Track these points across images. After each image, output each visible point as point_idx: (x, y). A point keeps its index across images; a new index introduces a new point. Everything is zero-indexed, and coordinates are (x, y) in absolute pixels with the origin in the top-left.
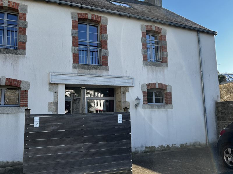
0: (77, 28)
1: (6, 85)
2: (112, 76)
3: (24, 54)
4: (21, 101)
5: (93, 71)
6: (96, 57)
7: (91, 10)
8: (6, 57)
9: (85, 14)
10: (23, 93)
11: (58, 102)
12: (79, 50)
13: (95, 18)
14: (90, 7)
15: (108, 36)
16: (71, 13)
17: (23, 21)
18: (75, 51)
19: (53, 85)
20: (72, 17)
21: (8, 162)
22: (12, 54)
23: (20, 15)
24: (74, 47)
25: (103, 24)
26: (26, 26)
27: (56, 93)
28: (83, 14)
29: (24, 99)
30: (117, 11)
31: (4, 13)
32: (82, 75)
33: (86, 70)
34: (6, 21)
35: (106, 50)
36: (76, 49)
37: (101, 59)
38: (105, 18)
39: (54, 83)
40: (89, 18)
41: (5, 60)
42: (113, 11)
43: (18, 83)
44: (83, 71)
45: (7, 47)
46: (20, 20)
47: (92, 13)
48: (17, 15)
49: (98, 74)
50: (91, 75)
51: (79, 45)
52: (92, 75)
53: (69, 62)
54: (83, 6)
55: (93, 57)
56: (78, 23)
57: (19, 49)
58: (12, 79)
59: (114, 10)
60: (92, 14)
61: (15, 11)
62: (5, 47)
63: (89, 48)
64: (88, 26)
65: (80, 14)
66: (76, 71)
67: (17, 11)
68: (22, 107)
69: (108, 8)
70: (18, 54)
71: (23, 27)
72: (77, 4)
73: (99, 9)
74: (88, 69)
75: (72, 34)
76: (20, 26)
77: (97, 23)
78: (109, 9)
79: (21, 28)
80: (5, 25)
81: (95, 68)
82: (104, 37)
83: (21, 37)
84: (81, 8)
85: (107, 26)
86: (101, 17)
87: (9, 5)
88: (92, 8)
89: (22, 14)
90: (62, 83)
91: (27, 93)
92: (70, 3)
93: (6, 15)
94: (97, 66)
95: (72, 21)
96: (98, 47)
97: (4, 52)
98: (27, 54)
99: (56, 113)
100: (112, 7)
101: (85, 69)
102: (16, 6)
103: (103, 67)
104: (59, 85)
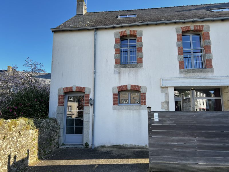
0: (182, 40)
1: (131, 90)
2: (218, 77)
3: (141, 67)
4: (141, 101)
5: (198, 74)
6: (200, 61)
7: (193, 22)
8: (130, 70)
9: (188, 26)
10: (143, 95)
11: (168, 101)
12: (184, 58)
13: (198, 28)
14: (192, 20)
15: (211, 41)
16: (176, 28)
17: (140, 43)
18: (181, 59)
19: (164, 88)
20: (177, 32)
21: (135, 146)
22: (134, 67)
23: (138, 39)
24: (179, 56)
25: (205, 32)
26: (142, 45)
27: (167, 94)
28: (186, 27)
29: (143, 100)
30: (219, 17)
31: (127, 40)
32: (188, 78)
33: (192, 74)
34: (129, 45)
35: (210, 54)
36: (181, 57)
37: (205, 62)
38: (207, 26)
39: (164, 86)
40: (191, 29)
41: (130, 72)
42: (215, 18)
43: (138, 88)
44: (188, 75)
45: (130, 63)
46: (138, 42)
47: (195, 24)
48: (135, 39)
49: (203, 76)
50: (196, 77)
51: (184, 53)
52: (198, 78)
53: (176, 69)
54: (186, 20)
55: (197, 62)
56: (182, 36)
57: (138, 63)
58: (134, 85)
59: (216, 16)
60: (194, 26)
61: (134, 36)
62: (129, 63)
63: (193, 55)
64: (191, 36)
65: (183, 27)
66: (183, 75)
67: (136, 36)
68: (142, 105)
69: (209, 16)
70: (137, 67)
71: (140, 47)
72: (181, 20)
73: (201, 19)
74: (193, 72)
75: (178, 45)
76: (138, 47)
77: (199, 32)
78: (211, 17)
79: (139, 48)
80: (129, 48)
81: (200, 71)
82: (207, 43)
83: (139, 54)
84: (184, 23)
85: (210, 32)
86: (203, 26)
87: (130, 33)
88: (194, 20)
89: (139, 37)
90: (171, 86)
91: (145, 95)
92: (174, 21)
93: (129, 41)
94: (201, 69)
95: (177, 34)
96: (201, 52)
97: (129, 67)
98: (143, 66)
99: (168, 111)
100: (213, 14)
101: (190, 73)
102: (135, 33)
103: (207, 69)
104: (169, 88)
